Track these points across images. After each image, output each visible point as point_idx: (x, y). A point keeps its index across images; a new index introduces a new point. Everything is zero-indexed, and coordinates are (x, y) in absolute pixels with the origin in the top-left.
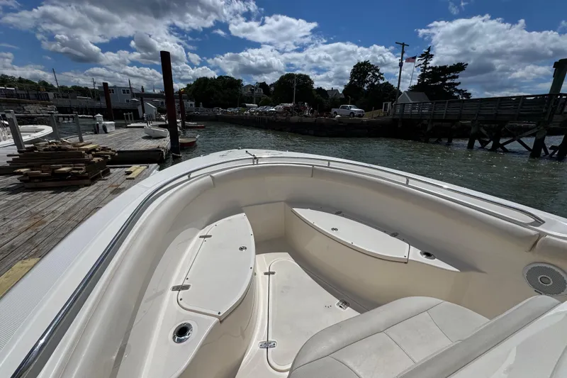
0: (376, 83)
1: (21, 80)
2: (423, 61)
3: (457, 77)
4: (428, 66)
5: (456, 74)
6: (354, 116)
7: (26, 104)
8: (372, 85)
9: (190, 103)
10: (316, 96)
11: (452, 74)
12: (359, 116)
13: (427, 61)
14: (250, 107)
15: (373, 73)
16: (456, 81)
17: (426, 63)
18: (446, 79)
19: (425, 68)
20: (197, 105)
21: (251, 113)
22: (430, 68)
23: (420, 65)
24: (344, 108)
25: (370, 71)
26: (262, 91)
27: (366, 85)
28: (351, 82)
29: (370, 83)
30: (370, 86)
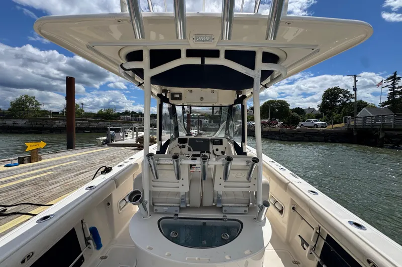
0: (348, 102)
1: (133, 112)
2: (391, 83)
4: (397, 86)
6: (317, 127)
7: (134, 123)
8: (344, 103)
9: (206, 120)
10: (292, 114)
12: (322, 127)
13: (394, 82)
15: (344, 95)
17: (393, 84)
19: (394, 88)
20: (210, 122)
22: (399, 87)
24: (309, 121)
25: (341, 93)
27: (338, 104)
28: (323, 102)
29: (342, 102)
30: (342, 104)
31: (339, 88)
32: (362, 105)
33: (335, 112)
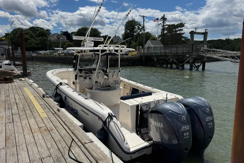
0: (141, 33)
2: (162, 22)
3: (182, 30)
5: (181, 28)
8: (139, 34)
11: (179, 28)
12: (126, 54)
13: (164, 21)
14: (58, 50)
15: (138, 27)
16: (182, 32)
17: (164, 23)
18: (177, 31)
19: (164, 25)
21: (59, 54)
22: (166, 25)
23: (161, 24)
25: (136, 25)
26: (65, 38)
27: (135, 34)
28: (126, 32)
29: (137, 33)
30: (137, 34)
31: (135, 21)
32: (148, 36)
33: (133, 41)
